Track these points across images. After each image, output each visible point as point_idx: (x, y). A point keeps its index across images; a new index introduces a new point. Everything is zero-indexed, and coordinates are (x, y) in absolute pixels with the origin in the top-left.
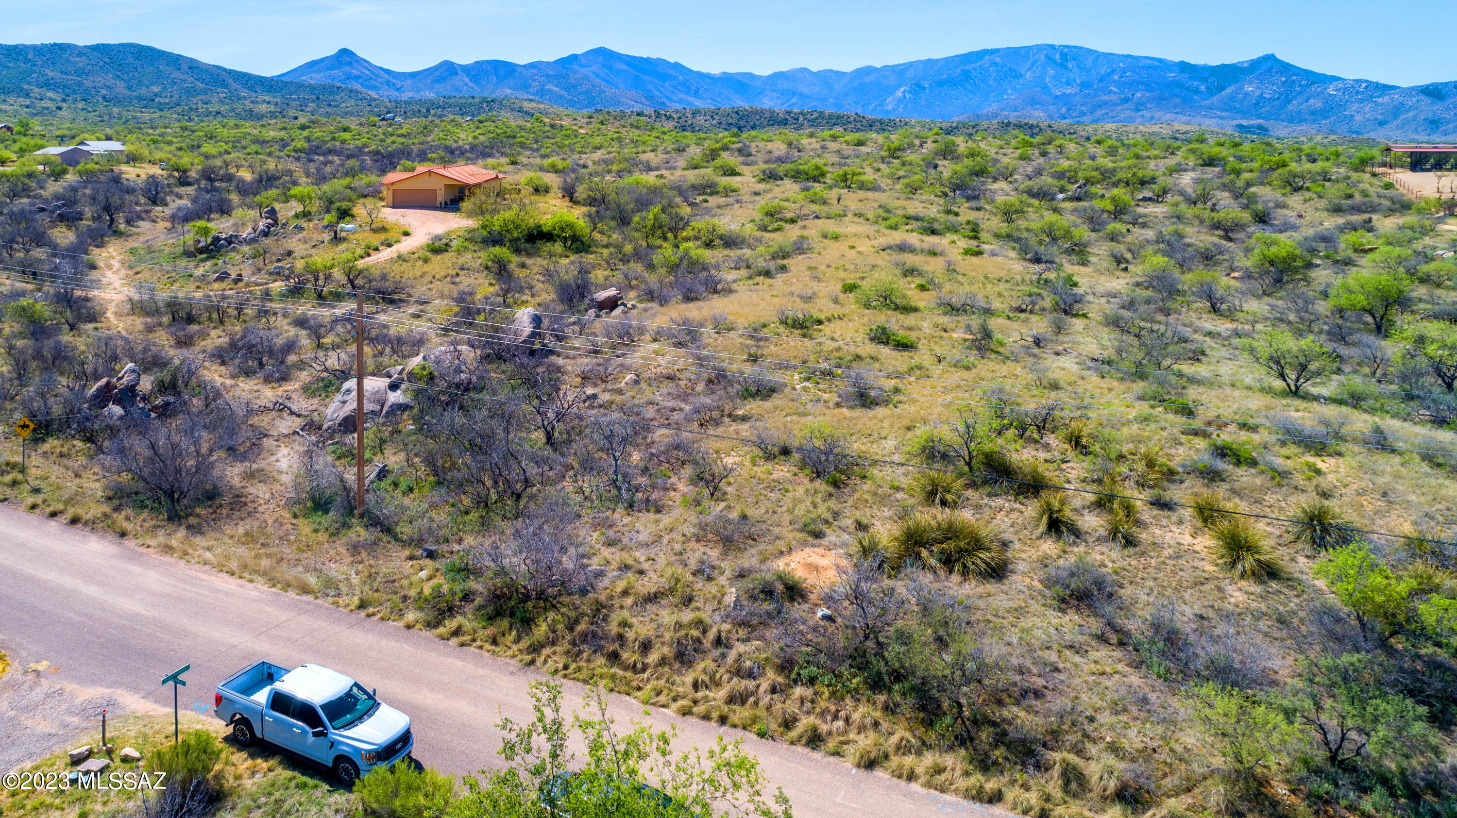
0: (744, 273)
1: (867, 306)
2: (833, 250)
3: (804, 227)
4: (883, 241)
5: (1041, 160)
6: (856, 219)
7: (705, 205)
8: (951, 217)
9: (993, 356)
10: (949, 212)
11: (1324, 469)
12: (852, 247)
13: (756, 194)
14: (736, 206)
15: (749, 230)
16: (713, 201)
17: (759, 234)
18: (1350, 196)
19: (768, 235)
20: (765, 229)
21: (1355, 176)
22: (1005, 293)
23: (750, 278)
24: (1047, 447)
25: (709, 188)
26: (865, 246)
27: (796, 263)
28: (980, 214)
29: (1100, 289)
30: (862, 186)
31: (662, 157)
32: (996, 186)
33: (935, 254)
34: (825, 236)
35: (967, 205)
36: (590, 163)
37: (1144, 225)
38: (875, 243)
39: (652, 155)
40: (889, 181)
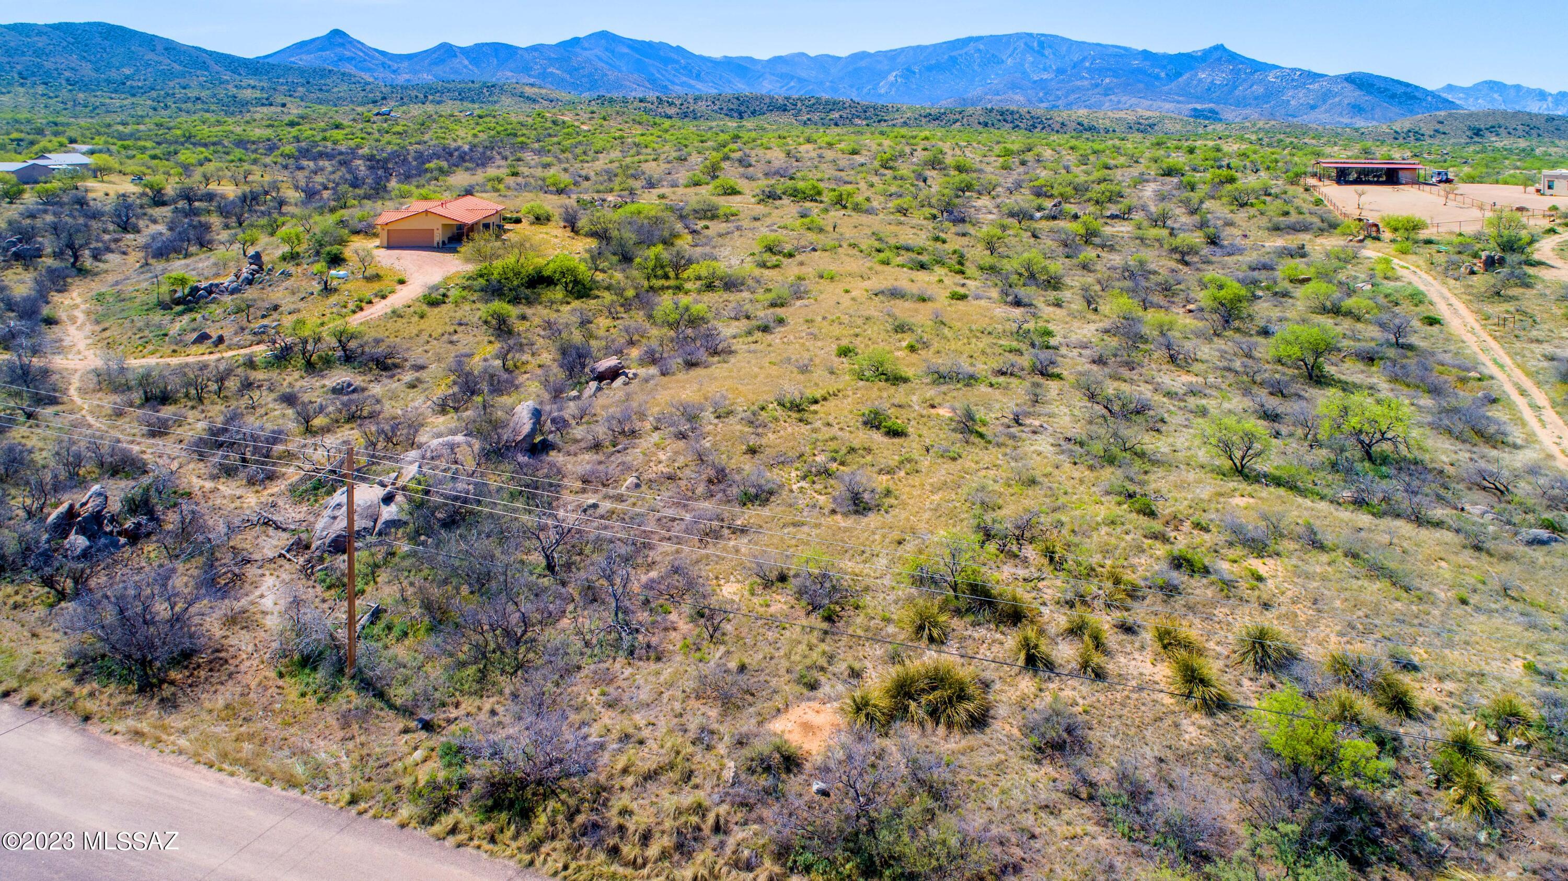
0: (743, 324)
1: (861, 377)
2: (829, 293)
3: (802, 264)
4: (876, 283)
5: (1021, 169)
6: (852, 252)
7: (706, 232)
8: (939, 245)
9: (977, 440)
10: (937, 239)
11: (1265, 575)
12: (847, 292)
13: (756, 219)
14: (737, 234)
15: (750, 268)
16: (716, 227)
17: (757, 272)
18: (1286, 214)
19: (766, 272)
20: (763, 265)
21: (1291, 190)
22: (988, 351)
23: (749, 333)
24: (1025, 560)
25: (710, 213)
26: (859, 289)
27: (794, 313)
28: (965, 241)
29: (1074, 338)
30: (857, 208)
31: (664, 166)
32: (979, 203)
33: (924, 300)
34: (821, 277)
35: (954, 229)
36: (592, 174)
37: (1112, 249)
38: (867, 284)
39: (654, 164)
40: (882, 199)
